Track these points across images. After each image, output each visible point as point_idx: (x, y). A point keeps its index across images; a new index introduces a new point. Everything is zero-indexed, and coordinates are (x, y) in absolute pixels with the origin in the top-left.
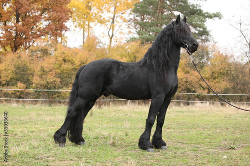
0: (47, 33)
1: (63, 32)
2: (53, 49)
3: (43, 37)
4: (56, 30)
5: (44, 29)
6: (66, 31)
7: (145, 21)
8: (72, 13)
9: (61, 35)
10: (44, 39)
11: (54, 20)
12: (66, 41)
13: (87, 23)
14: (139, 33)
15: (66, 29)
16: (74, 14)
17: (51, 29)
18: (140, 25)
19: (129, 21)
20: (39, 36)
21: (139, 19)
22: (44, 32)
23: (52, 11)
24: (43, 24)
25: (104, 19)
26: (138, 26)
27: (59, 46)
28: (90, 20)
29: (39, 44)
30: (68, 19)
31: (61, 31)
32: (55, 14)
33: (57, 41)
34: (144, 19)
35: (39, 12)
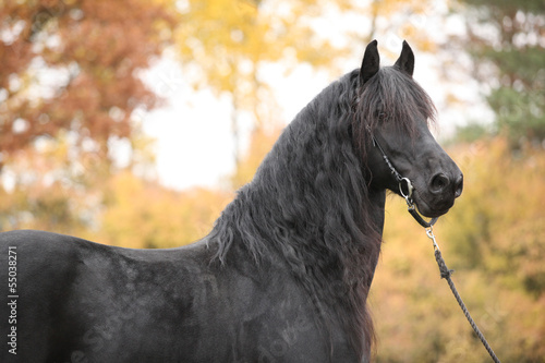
0: (64, 124)
1: (139, 116)
2: (93, 199)
3: (42, 145)
4: (105, 106)
5: (45, 108)
6: (150, 107)
7: (520, 40)
8: (173, 23)
9: (125, 131)
10: (50, 155)
11: (92, 63)
12: (152, 160)
13: (245, 66)
14: (495, 103)
15: (152, 101)
16: (184, 30)
17: (80, 105)
18: (498, 60)
19: (443, 47)
20: (24, 141)
21: (490, 33)
22: (48, 120)
23: (81, 21)
24: (43, 82)
25: (326, 45)
26: (488, 68)
27: (119, 183)
28: (260, 51)
29: (28, 177)
30: (158, 53)
31: (127, 109)
32: (92, 34)
33: (109, 162)
34: (515, 30)
35: (19, 27)
